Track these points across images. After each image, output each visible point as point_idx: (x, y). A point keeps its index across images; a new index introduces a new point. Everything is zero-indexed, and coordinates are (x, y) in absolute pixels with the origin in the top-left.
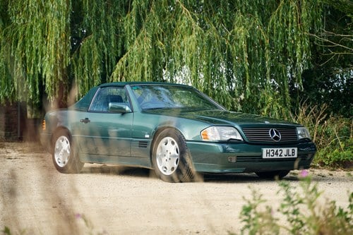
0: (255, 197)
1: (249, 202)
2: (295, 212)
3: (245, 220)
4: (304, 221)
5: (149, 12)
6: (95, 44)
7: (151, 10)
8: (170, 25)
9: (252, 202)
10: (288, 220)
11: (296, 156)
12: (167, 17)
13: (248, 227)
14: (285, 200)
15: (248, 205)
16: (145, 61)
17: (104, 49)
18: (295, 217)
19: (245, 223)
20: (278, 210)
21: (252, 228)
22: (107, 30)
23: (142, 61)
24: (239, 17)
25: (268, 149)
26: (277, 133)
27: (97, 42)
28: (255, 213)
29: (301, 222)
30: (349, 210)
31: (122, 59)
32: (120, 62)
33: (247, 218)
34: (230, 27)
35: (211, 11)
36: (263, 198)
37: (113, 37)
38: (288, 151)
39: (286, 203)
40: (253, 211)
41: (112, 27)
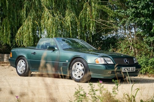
0: (80, 88)
1: (77, 90)
2: (94, 94)
3: (76, 97)
4: (97, 97)
5: (31, 9)
6: (8, 21)
7: (32, 8)
8: (40, 15)
9: (79, 90)
10: (92, 97)
11: (135, 71)
12: (38, 11)
13: (77, 99)
14: (91, 90)
15: (77, 91)
16: (30, 29)
17: (12, 23)
18: (94, 96)
19: (76, 98)
20: (89, 94)
21: (78, 99)
22: (13, 15)
23: (28, 29)
24: (67, 12)
25: (124, 68)
26: (127, 61)
27: (9, 20)
28: (79, 94)
29: (96, 97)
30: (112, 93)
31: (20, 28)
32: (19, 30)
33: (76, 96)
34: (64, 16)
35: (56, 9)
36: (83, 89)
37: (16, 18)
38: (132, 68)
39: (91, 91)
40: (79, 93)
41: (16, 14)
